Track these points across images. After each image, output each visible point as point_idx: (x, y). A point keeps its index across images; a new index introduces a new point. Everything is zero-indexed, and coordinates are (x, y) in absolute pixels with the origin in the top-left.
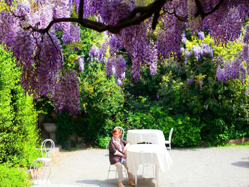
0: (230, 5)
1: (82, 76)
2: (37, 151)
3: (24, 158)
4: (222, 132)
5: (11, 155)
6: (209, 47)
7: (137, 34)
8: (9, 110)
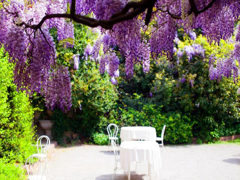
0: (223, 3)
1: (77, 75)
2: (33, 147)
3: (20, 153)
4: (213, 129)
5: (8, 151)
6: (201, 47)
7: (130, 32)
8: (6, 107)
